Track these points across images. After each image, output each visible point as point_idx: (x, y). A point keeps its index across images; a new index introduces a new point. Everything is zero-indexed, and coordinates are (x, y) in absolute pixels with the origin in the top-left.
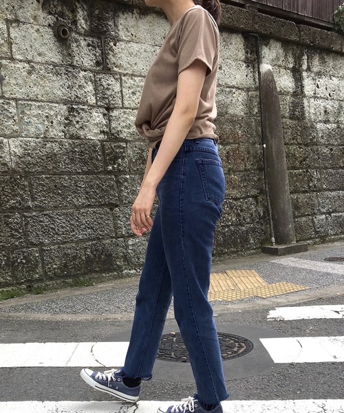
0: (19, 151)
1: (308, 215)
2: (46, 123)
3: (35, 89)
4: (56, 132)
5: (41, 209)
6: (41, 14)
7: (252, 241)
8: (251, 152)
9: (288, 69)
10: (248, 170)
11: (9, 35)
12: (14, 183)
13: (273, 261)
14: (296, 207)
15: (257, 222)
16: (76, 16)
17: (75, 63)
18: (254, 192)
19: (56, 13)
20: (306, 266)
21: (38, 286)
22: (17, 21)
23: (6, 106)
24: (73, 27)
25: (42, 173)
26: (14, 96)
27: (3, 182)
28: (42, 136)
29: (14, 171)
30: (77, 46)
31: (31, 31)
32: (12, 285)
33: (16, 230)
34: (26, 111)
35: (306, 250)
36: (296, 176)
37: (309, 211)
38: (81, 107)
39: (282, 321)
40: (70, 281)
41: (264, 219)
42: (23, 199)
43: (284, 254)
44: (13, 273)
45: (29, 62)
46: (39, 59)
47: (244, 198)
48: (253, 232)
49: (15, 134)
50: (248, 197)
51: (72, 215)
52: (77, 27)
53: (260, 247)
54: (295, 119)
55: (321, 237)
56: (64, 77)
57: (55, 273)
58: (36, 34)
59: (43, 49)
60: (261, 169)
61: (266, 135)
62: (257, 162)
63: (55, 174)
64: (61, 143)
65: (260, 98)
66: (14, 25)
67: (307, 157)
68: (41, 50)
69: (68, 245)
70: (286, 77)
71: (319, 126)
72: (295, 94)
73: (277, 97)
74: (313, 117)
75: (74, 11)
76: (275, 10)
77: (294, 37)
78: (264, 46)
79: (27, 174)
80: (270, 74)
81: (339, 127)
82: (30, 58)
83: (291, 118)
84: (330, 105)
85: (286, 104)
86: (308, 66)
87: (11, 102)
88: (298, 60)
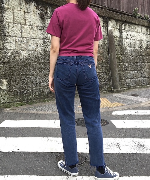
2: (36, 46)
3: (32, 34)
4: (39, 49)
5: (33, 75)
6: (36, 10)
7: (104, 88)
9: (117, 29)
10: (103, 63)
11: (25, 17)
12: (24, 66)
13: (112, 95)
14: (120, 76)
15: (106, 81)
16: (47, 11)
17: (46, 26)
18: (105, 71)
19: (41, 10)
20: (124, 97)
21: (30, 102)
22: (28, 12)
23: (23, 40)
24: (46, 14)
25: (34, 62)
26: (26, 37)
28: (34, 50)
29: (24, 62)
31: (32, 15)
32: (21, 101)
33: (24, 82)
34: (29, 42)
35: (124, 92)
36: (120, 65)
37: (124, 78)
38: (48, 41)
39: (117, 115)
40: (41, 100)
41: (109, 80)
42: (27, 71)
43: (116, 93)
44: (22, 97)
45: (31, 26)
46: (34, 25)
47: (102, 73)
48: (105, 84)
49: (25, 49)
50: (103, 72)
51: (43, 77)
53: (107, 90)
55: (129, 87)
56: (42, 31)
57: (36, 97)
58: (34, 16)
59: (36, 21)
60: (108, 63)
61: (110, 51)
62: (107, 60)
63: (38, 63)
64: (40, 53)
66: (27, 13)
67: (124, 59)
68: (35, 22)
70: (117, 32)
71: (128, 48)
72: (120, 38)
73: (114, 38)
74: (126, 45)
75: (46, 9)
76: (113, 10)
77: (119, 19)
78: (109, 21)
79: (29, 63)
80: (111, 30)
81: (135, 49)
82: (31, 24)
83: (118, 46)
84: (132, 41)
85: (116, 41)
86: (124, 28)
87: (24, 39)
88: (121, 26)
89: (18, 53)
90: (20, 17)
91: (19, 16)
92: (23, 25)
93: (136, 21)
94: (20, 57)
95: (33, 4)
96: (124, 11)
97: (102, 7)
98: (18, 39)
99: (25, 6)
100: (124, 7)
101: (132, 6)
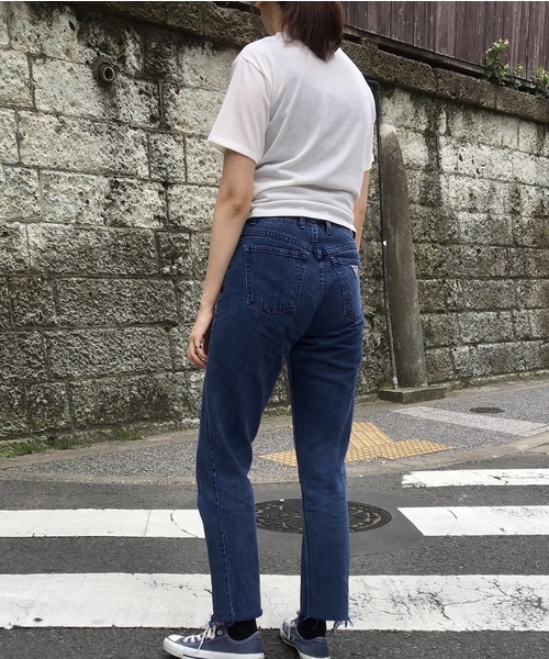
0: (41, 243)
1: (445, 346)
2: (79, 202)
3: (65, 153)
4: (93, 216)
5: (70, 326)
6: (77, 47)
7: (364, 382)
8: (365, 252)
9: (420, 131)
11: (31, 75)
12: (33, 288)
13: (396, 411)
14: (428, 334)
15: (373, 354)
16: (124, 51)
17: (121, 118)
18: (368, 310)
19: (97, 46)
20: (445, 419)
21: (64, 438)
22: (43, 56)
23: (24, 178)
24: (120, 66)
25: (72, 274)
26: (36, 163)
27: (18, 286)
28: (73, 221)
29: (34, 271)
30: (125, 94)
31: (62, 70)
32: (28, 435)
33: (35, 356)
34: (51, 185)
35: (443, 397)
36: (428, 288)
37: (445, 340)
38: (129, 180)
39: (423, 488)
40: (108, 431)
41: (382, 349)
42: (45, 311)
43: (411, 402)
44: (29, 418)
45: (57, 115)
46: (72, 111)
48: (367, 368)
49: (36, 218)
51: (112, 336)
52: (125, 65)
53: (376, 391)
54: (428, 206)
55: (462, 379)
56: (106, 137)
57: (87, 420)
58: (68, 74)
59: (78, 97)
60: (378, 277)
61: (386, 227)
62: (373, 266)
63: (90, 276)
64: (99, 232)
65: (379, 174)
66: (38, 61)
67: (444, 261)
68: (74, 98)
69: (106, 380)
70: (416, 144)
71: (462, 216)
72: (428, 169)
73: (403, 173)
74: (453, 203)
75: (121, 43)
76: (402, 48)
77: (428, 87)
78: (386, 99)
79: (51, 276)
80: (393, 138)
81: (489, 219)
82: (59, 109)
83: (422, 204)
84: (478, 186)
85: (414, 183)
86: (448, 128)
87: (32, 171)
88: (433, 119)
89: (5, 234)
90: (11, 75)
91: (8, 73)
92: (23, 114)
93: (496, 99)
94: (16, 250)
95: (64, 20)
96: (446, 53)
97: (356, 35)
98: (7, 175)
99: (29, 27)
100: (446, 36)
101: (480, 30)
